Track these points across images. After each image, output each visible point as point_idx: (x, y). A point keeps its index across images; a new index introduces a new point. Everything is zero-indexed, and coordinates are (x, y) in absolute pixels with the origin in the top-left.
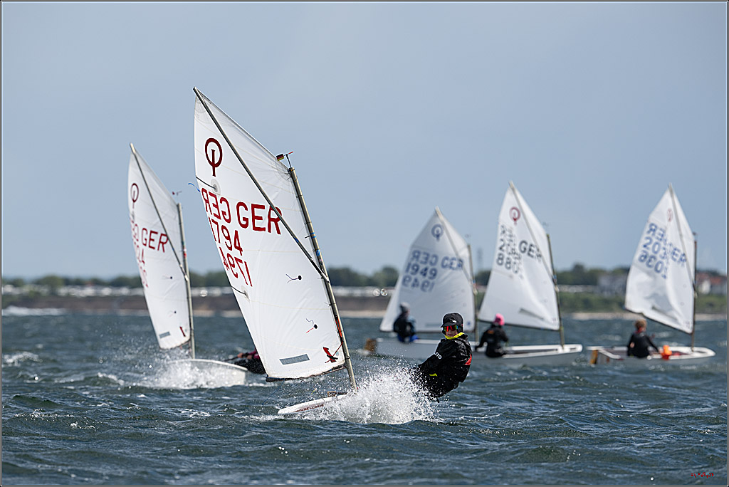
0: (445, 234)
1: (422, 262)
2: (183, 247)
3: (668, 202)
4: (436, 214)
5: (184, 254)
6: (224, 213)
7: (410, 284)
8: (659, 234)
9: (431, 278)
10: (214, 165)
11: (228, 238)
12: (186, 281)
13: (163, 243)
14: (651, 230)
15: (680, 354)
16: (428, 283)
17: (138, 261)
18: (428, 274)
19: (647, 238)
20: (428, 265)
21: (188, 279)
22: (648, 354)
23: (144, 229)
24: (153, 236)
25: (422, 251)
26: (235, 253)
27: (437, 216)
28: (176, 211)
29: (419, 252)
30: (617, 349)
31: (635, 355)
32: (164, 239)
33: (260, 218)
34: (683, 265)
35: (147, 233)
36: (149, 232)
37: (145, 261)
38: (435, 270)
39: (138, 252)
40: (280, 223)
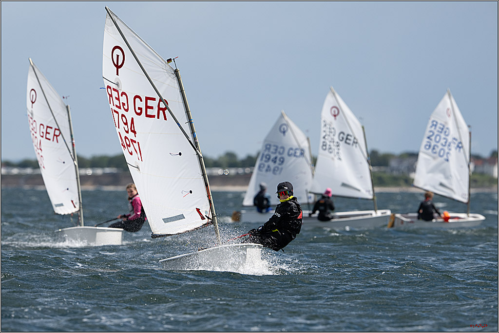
0: (289, 130)
1: (272, 153)
2: (72, 139)
3: (447, 102)
4: (282, 116)
5: (73, 145)
6: (124, 104)
7: (264, 170)
8: (440, 128)
9: (280, 164)
10: (118, 67)
11: (126, 124)
12: (75, 166)
13: (57, 136)
14: (433, 125)
15: (458, 218)
16: (278, 168)
17: (35, 148)
18: (278, 161)
19: (431, 131)
20: (277, 154)
21: (76, 164)
22: (433, 218)
23: (41, 124)
24: (49, 130)
25: (272, 144)
26: (131, 135)
27: (283, 117)
28: (66, 111)
29: (270, 145)
30: (410, 215)
31: (423, 219)
32: (57, 133)
33: (152, 108)
34: (459, 151)
35: (44, 128)
36: (45, 127)
37: (42, 149)
38: (283, 158)
39: (36, 142)
40: (167, 111)
